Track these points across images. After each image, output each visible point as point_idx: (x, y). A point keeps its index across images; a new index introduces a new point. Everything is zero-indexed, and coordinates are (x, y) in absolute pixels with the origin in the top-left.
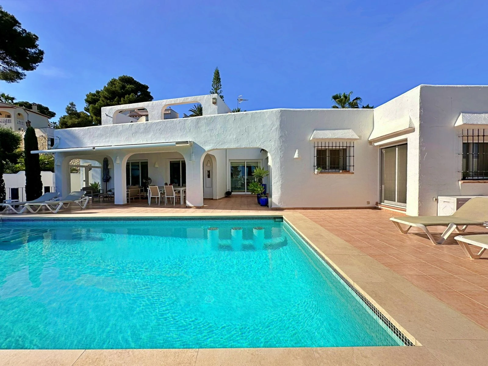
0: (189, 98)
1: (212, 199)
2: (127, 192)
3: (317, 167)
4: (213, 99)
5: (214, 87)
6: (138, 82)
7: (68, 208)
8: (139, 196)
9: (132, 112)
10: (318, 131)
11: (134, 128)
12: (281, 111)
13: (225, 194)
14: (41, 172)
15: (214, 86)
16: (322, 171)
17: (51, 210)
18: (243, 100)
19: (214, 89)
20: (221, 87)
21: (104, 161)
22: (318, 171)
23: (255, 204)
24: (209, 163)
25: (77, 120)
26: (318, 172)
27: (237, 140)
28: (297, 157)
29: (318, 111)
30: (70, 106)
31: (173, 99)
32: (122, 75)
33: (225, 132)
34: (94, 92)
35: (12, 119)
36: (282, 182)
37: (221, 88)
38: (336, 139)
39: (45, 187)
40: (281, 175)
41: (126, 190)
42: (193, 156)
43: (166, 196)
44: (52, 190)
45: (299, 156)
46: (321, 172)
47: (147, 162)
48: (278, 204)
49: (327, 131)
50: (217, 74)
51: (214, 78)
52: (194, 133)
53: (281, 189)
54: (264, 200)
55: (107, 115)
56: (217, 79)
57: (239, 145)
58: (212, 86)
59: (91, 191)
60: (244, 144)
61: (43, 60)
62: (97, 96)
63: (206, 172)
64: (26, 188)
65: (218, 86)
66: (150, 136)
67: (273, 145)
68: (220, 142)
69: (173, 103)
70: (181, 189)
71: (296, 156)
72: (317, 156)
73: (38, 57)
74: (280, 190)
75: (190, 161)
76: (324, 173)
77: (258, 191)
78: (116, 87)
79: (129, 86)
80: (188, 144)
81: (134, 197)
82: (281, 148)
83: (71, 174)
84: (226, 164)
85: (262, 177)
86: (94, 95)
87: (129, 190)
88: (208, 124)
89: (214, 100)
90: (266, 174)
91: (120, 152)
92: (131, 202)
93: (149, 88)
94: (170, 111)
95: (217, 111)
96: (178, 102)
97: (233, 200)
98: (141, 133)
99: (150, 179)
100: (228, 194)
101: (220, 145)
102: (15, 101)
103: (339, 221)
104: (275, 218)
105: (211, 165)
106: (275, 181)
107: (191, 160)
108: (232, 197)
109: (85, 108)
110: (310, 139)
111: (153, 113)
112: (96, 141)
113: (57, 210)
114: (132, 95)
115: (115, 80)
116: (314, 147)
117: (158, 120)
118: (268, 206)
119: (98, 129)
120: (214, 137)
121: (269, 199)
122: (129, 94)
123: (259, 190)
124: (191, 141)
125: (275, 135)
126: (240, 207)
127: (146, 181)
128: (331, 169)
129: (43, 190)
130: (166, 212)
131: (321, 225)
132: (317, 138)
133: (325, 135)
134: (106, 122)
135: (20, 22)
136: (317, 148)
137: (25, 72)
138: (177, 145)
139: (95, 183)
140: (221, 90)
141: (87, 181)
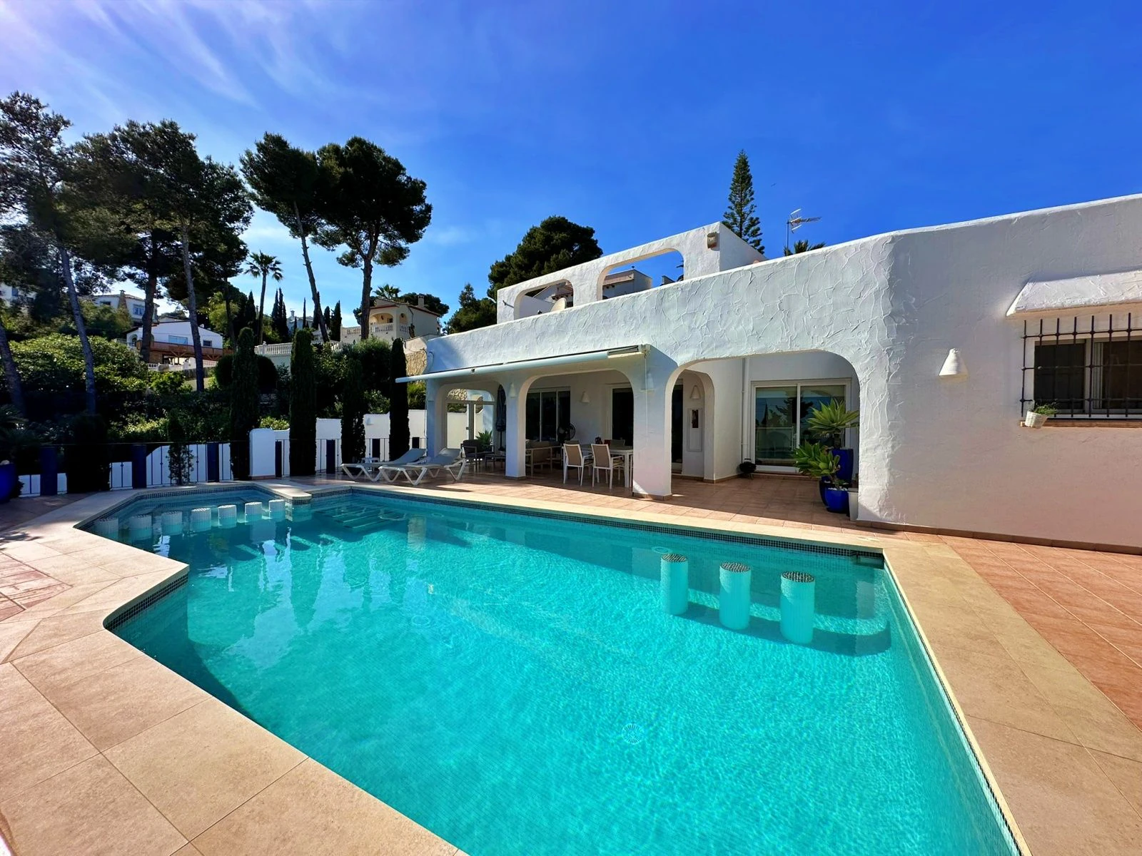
0: (654, 244)
1: (701, 480)
2: (526, 453)
3: (1033, 402)
4: (710, 236)
5: (733, 202)
6: (575, 225)
7: (437, 477)
8: (550, 461)
9: (560, 289)
10: (1044, 284)
11: (539, 324)
12: (894, 238)
13: (738, 468)
14: (410, 410)
15: (733, 199)
16: (1058, 416)
17: (410, 480)
18: (803, 221)
19: (733, 207)
20: (752, 196)
21: (498, 391)
22: (1037, 417)
23: (814, 503)
24: (696, 391)
25: (474, 316)
26: (1037, 422)
27: (757, 334)
28: (953, 373)
29: (1044, 216)
30: (465, 291)
31: (621, 253)
32: (546, 218)
33: (724, 317)
34: (502, 259)
35: (394, 324)
36: (893, 447)
37: (752, 199)
38: (1127, 302)
39: (414, 439)
40: (891, 428)
41: (525, 450)
42: (650, 380)
43: (595, 467)
44: (423, 445)
45: (958, 369)
46: (1052, 421)
47: (569, 392)
48: (880, 511)
49: (1088, 278)
50: (743, 166)
51: (733, 180)
52: (652, 327)
53: (889, 470)
54: (840, 495)
55: (505, 304)
56: (743, 178)
57: (762, 346)
58: (730, 199)
59: (475, 447)
60: (776, 343)
61: (431, 220)
62: (506, 267)
63: (688, 412)
64: (390, 439)
65: (746, 195)
66: (567, 339)
67: (863, 342)
68: (712, 343)
69: (621, 260)
70: (627, 453)
71: (948, 368)
72: (1035, 368)
73: (424, 220)
74: (885, 471)
75: (642, 391)
76: (1070, 423)
77: (819, 468)
78: (535, 244)
79: (558, 237)
80: (640, 353)
81: (542, 464)
82: (891, 349)
83: (448, 414)
84: (743, 393)
85: (837, 429)
86: (502, 265)
87: (532, 449)
88: (685, 301)
89: (712, 239)
90: (852, 422)
91: (516, 374)
92: (534, 472)
93: (594, 232)
94: (632, 276)
95: (718, 264)
96: (631, 257)
97: (756, 485)
98: (552, 334)
99: (572, 428)
100: (746, 471)
101: (712, 350)
102: (400, 295)
103: (1114, 603)
104: (856, 554)
105: (700, 396)
106: (870, 446)
107: (645, 389)
108: (759, 477)
109: (488, 290)
110: (1008, 314)
111: (582, 288)
112: (480, 355)
113: (419, 480)
114: (563, 254)
115: (535, 230)
116: (1025, 337)
117: (591, 301)
118: (848, 515)
119: (485, 332)
120: (698, 332)
121: (852, 495)
122: (558, 253)
123: (822, 465)
124: (645, 346)
125: (874, 311)
126: (765, 508)
127: (565, 433)
128: (1105, 410)
129: (411, 444)
130: (584, 504)
131: (1018, 606)
132: (1036, 306)
133: (1077, 295)
134: (504, 317)
135: (404, 166)
136: (1038, 339)
137: (410, 246)
138: (610, 357)
139: (486, 432)
140: (752, 206)
141: (471, 428)
